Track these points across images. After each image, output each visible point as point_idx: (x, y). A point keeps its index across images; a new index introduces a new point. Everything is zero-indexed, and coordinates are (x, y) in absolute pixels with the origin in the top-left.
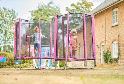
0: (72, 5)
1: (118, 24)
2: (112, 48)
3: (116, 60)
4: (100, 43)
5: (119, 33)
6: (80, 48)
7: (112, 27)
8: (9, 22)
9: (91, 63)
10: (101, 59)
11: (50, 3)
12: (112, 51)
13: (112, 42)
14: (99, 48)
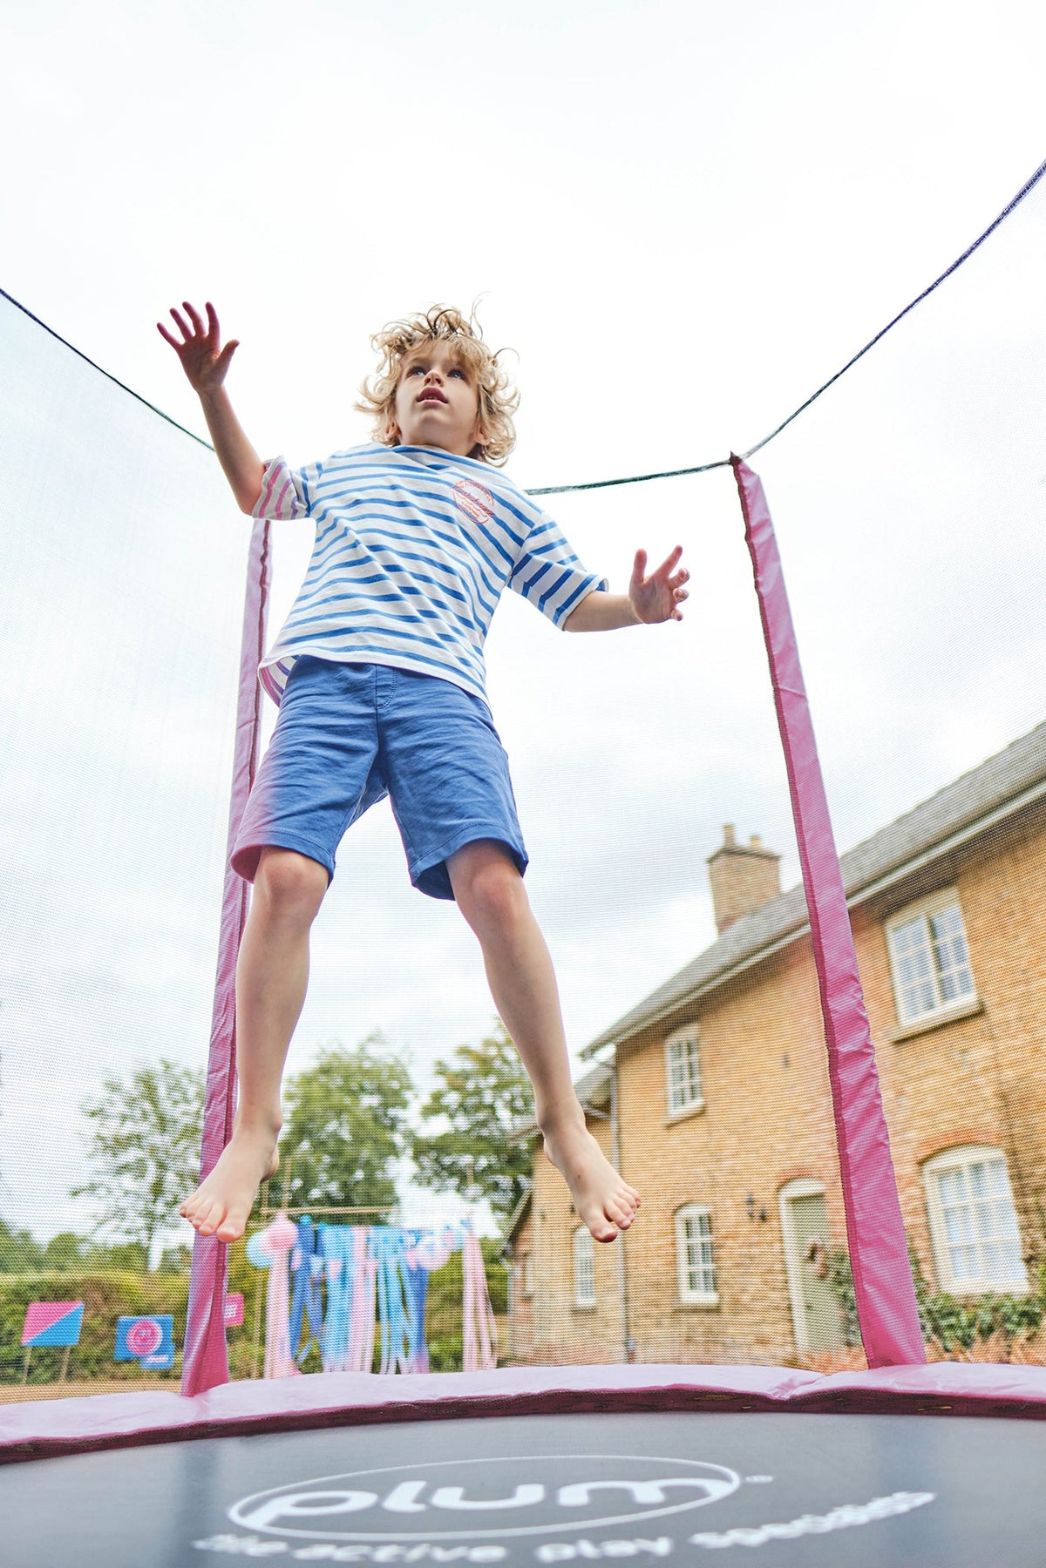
0: (464, 1052)
1: (981, 1003)
2: (926, 1211)
3: (1024, 1314)
4: (774, 1185)
5: (1009, 1074)
6: (574, 1231)
7: (900, 1042)
8: (180, 1127)
9: (689, 1340)
10: (789, 1308)
11: (371, 1039)
12: (930, 1238)
13: (921, 1163)
14: (763, 1218)
